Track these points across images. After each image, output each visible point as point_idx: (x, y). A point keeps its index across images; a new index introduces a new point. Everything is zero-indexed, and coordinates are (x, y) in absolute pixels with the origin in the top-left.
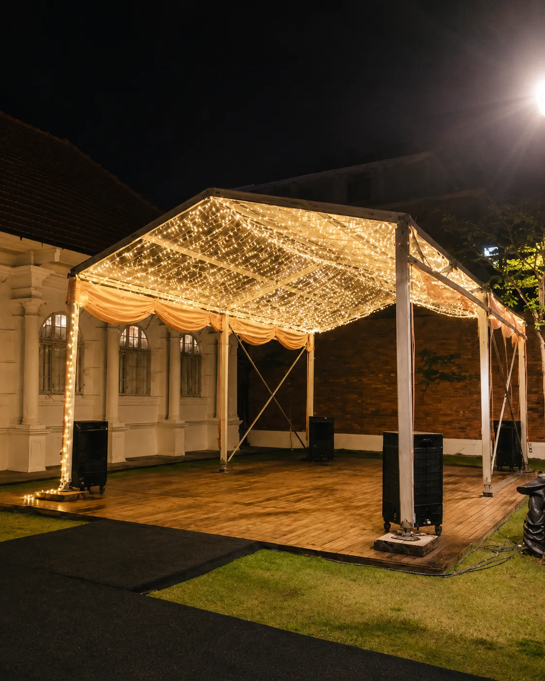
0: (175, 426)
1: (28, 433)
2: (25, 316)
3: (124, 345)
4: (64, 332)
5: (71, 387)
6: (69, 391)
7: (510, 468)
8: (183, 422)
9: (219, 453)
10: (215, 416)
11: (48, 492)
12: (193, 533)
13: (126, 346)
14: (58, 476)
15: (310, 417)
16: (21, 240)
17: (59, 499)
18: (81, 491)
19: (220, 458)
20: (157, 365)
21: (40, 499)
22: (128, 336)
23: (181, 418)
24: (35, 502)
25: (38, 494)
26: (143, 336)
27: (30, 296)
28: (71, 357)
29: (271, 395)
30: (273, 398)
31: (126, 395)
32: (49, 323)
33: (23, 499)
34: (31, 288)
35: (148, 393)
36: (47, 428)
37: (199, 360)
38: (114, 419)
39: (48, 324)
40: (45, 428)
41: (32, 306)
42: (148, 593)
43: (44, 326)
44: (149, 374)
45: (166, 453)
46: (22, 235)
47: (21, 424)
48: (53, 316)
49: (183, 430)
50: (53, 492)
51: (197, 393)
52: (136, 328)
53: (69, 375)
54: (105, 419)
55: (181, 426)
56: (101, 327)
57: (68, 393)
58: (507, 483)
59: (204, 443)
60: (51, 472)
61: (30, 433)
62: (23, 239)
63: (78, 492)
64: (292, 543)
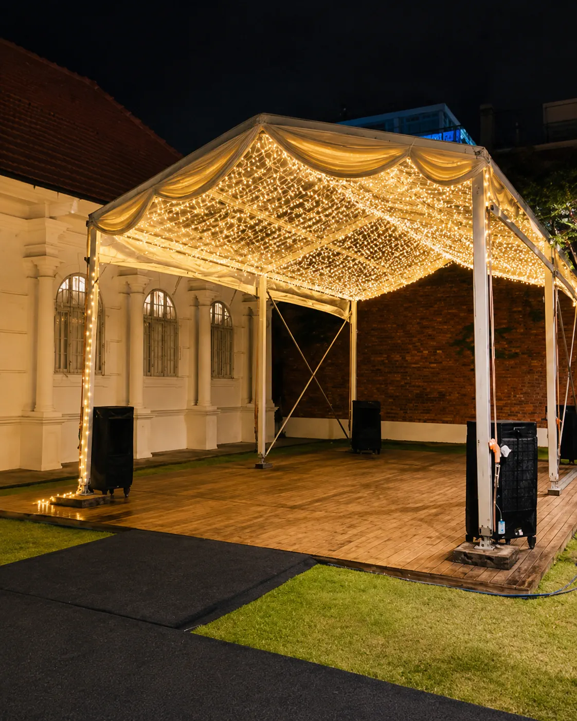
0: (206, 414)
1: (41, 422)
2: (38, 278)
3: (148, 314)
4: (82, 296)
5: (90, 364)
6: (89, 367)
7: (570, 461)
8: (215, 408)
9: (256, 445)
10: (250, 400)
11: (64, 496)
12: (235, 545)
13: (150, 315)
14: (76, 475)
15: (353, 401)
16: (34, 187)
17: (76, 504)
18: (103, 494)
19: (257, 451)
20: (185, 339)
21: (56, 504)
22: (152, 303)
23: (213, 403)
24: (50, 508)
25: (53, 499)
26: (169, 303)
27: (44, 254)
28: (91, 326)
29: (311, 375)
30: (313, 378)
31: (151, 376)
32: (65, 286)
33: (36, 505)
34: (46, 245)
35: (175, 373)
36: (63, 416)
37: (230, 332)
38: (139, 405)
39: (64, 288)
40: (61, 416)
41: (47, 265)
42: (192, 630)
43: (60, 290)
44: (176, 349)
45: (196, 447)
46: (35, 183)
47: (33, 411)
48: (70, 278)
49: (215, 417)
50: (70, 495)
51: (228, 373)
52: (161, 295)
53: (88, 349)
54: (128, 404)
55: (213, 413)
56: (123, 293)
57: (87, 371)
58: (571, 479)
59: (238, 434)
60: (68, 469)
61: (44, 422)
62: (36, 187)
63: (100, 496)
64: (350, 557)
